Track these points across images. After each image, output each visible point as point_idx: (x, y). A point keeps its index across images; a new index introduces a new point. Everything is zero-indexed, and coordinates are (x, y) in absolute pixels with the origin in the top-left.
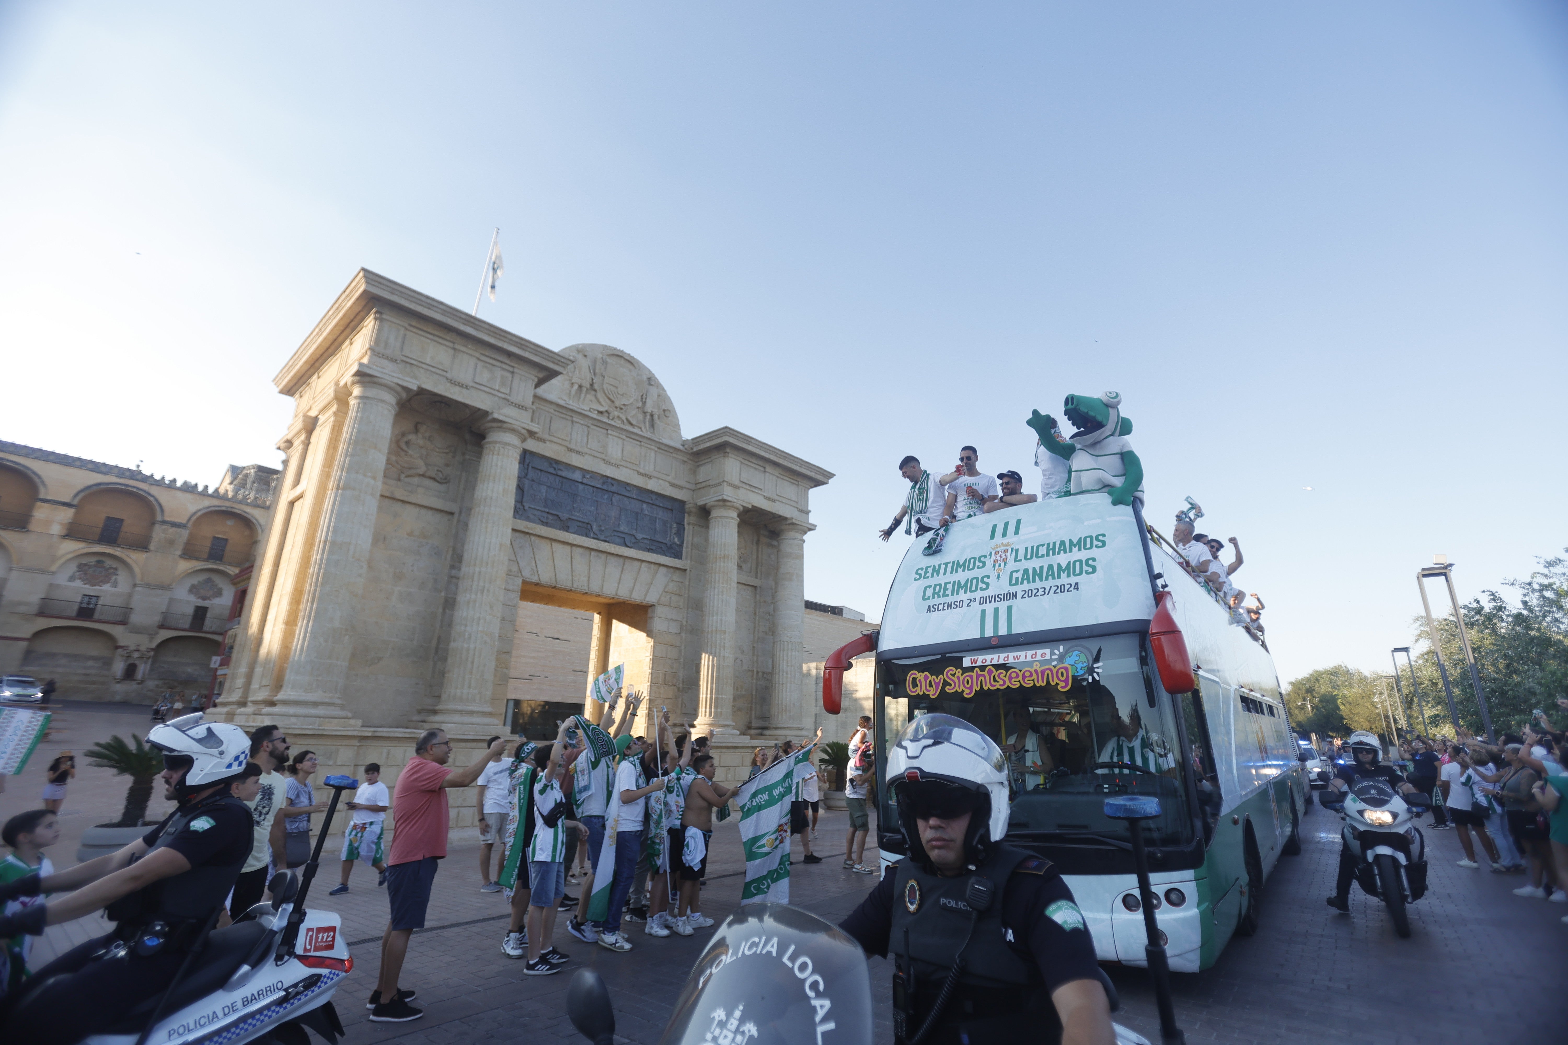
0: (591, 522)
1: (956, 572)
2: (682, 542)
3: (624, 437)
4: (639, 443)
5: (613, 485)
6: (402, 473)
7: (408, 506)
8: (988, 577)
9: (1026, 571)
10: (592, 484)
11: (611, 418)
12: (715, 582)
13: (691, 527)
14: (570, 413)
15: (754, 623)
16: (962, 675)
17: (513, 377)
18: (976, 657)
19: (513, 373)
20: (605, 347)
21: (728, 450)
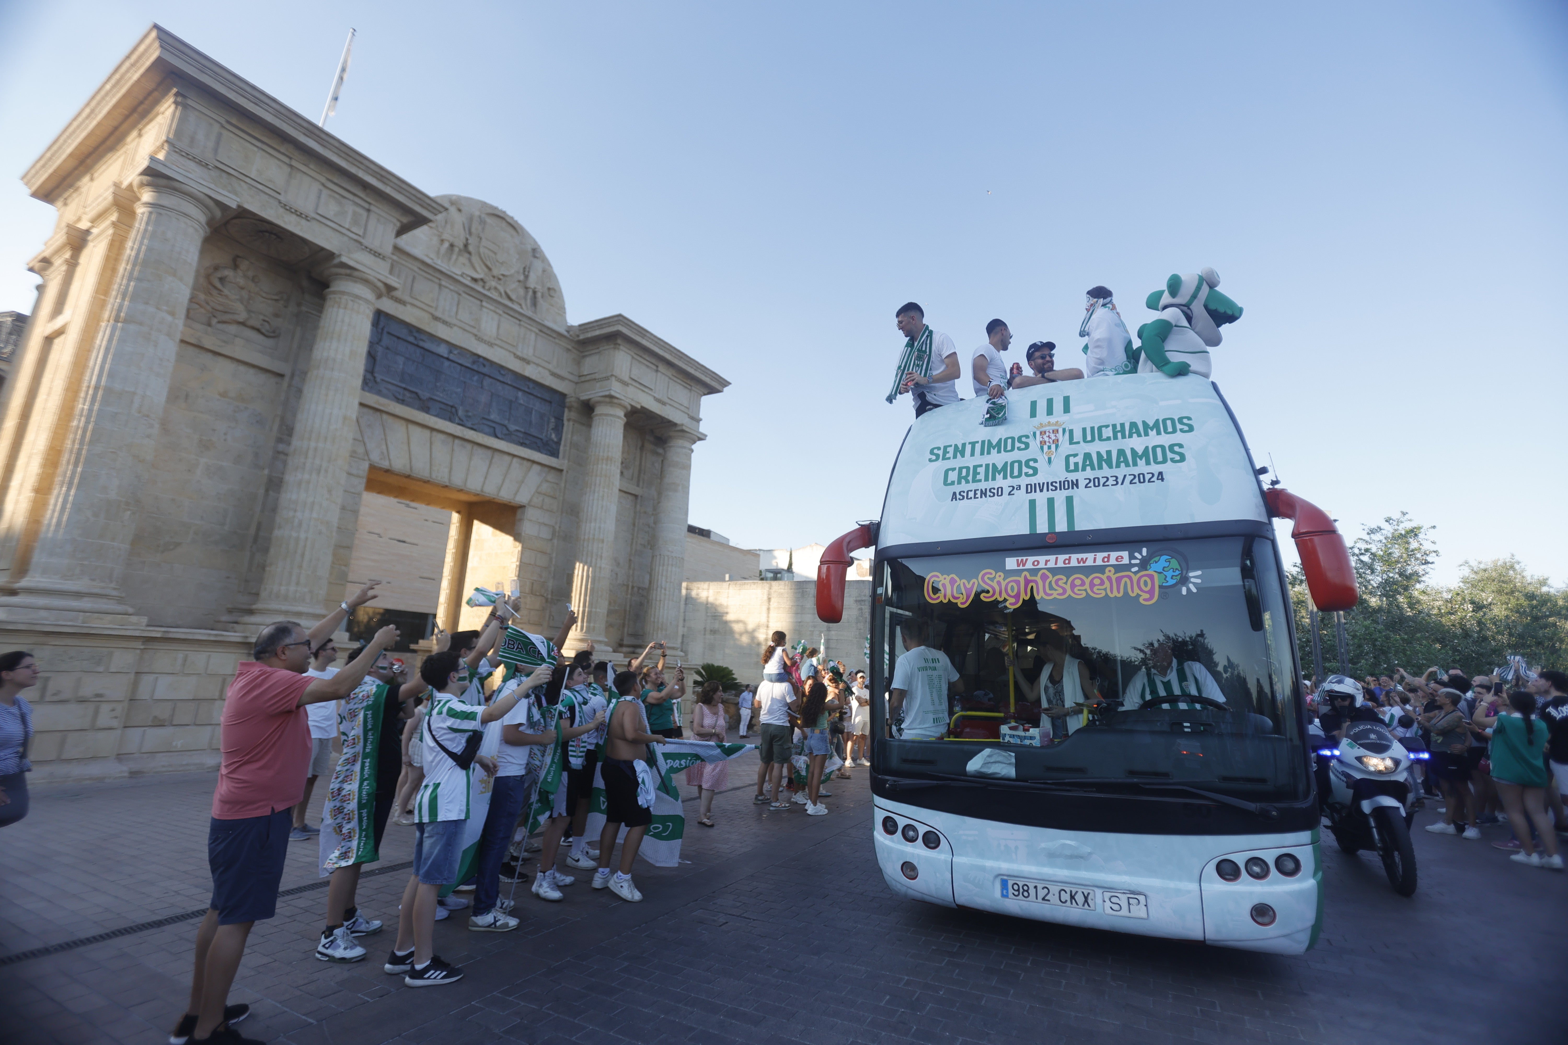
0: (456, 406)
1: (989, 453)
2: (560, 439)
3: (501, 312)
4: (518, 322)
5: (484, 366)
6: (214, 316)
7: (220, 360)
8: (1035, 461)
9: (1087, 456)
10: (460, 362)
11: (487, 288)
12: (595, 485)
13: (571, 423)
14: (438, 275)
15: (633, 535)
16: (1004, 579)
17: (368, 217)
18: (1024, 558)
19: (369, 210)
20: (484, 204)
21: (619, 341)
